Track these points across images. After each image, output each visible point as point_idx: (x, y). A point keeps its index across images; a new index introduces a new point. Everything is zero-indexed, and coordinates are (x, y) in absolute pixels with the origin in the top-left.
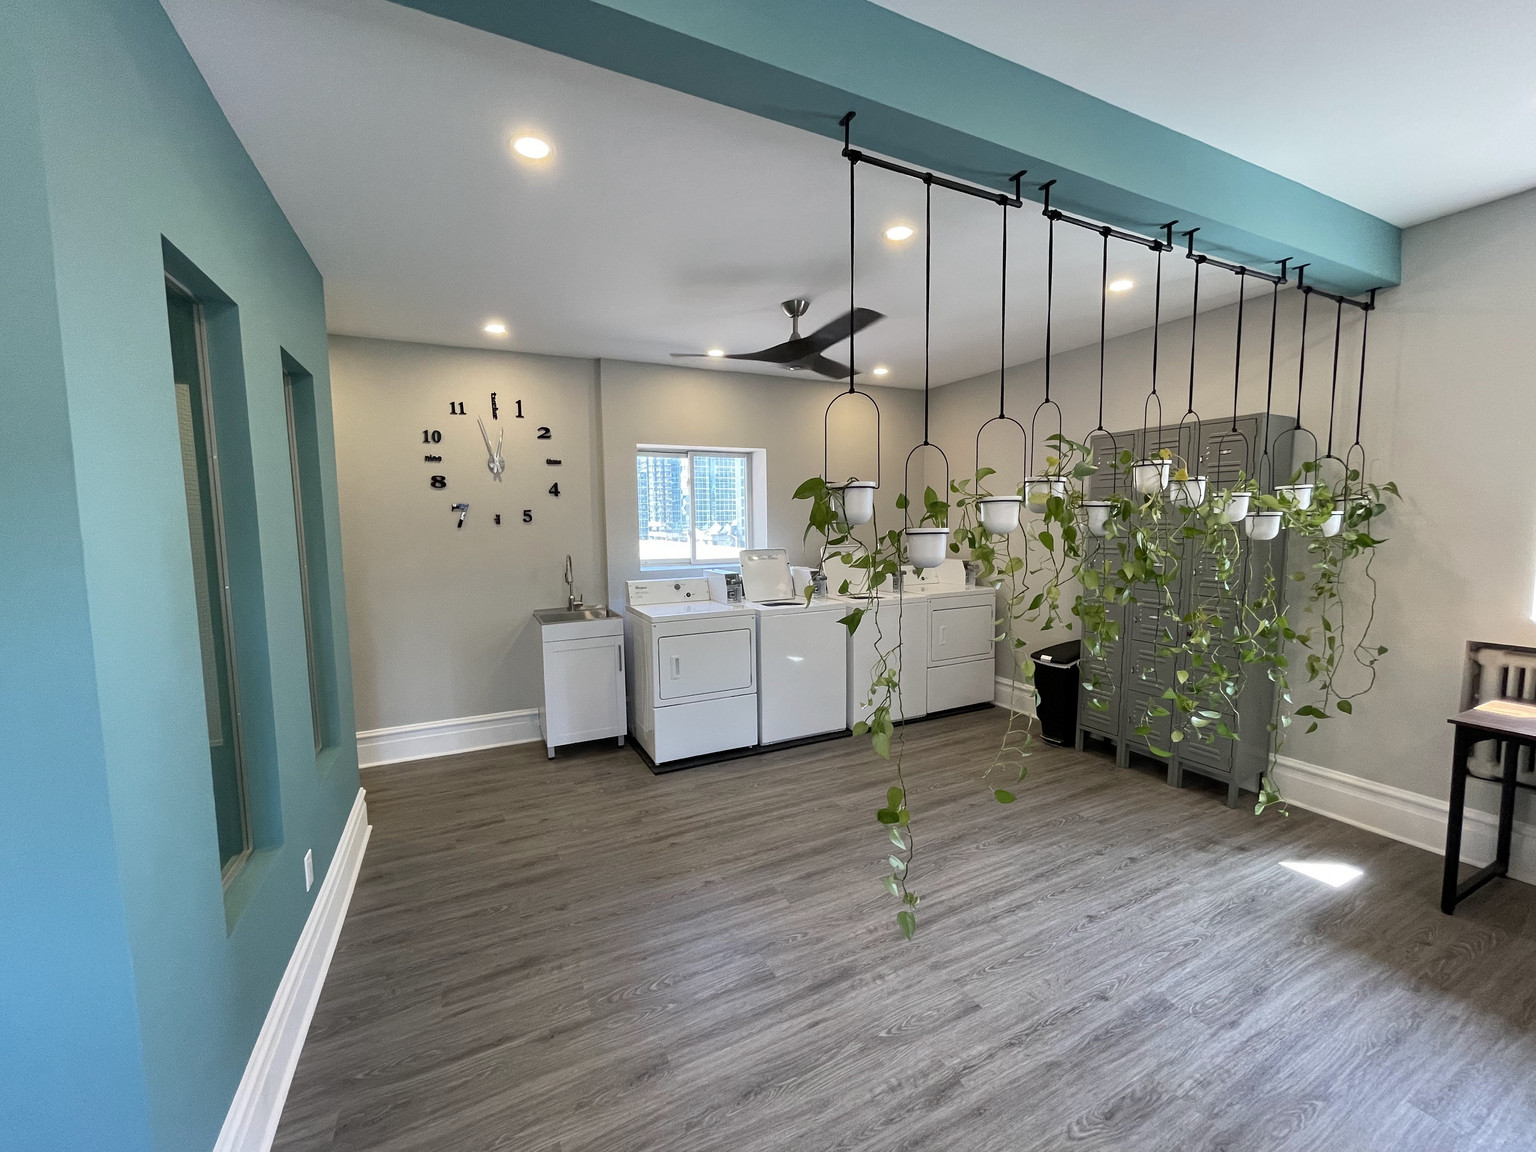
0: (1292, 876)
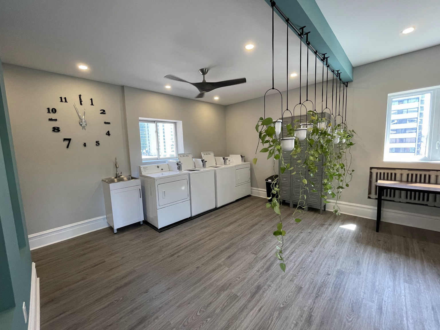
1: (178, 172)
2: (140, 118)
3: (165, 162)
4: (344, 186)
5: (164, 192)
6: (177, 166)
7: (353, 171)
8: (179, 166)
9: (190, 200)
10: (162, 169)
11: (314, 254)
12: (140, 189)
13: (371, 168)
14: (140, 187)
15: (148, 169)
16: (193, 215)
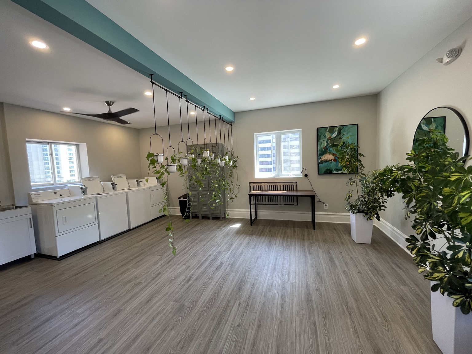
0: (232, 228)
1: (83, 197)
2: (27, 139)
3: (64, 187)
4: (234, 197)
5: (65, 217)
6: (81, 191)
7: (239, 185)
8: (84, 191)
9: (99, 223)
10: (61, 195)
11: (206, 246)
12: (30, 219)
13: (250, 183)
14: (31, 216)
15: (41, 196)
16: (102, 238)
